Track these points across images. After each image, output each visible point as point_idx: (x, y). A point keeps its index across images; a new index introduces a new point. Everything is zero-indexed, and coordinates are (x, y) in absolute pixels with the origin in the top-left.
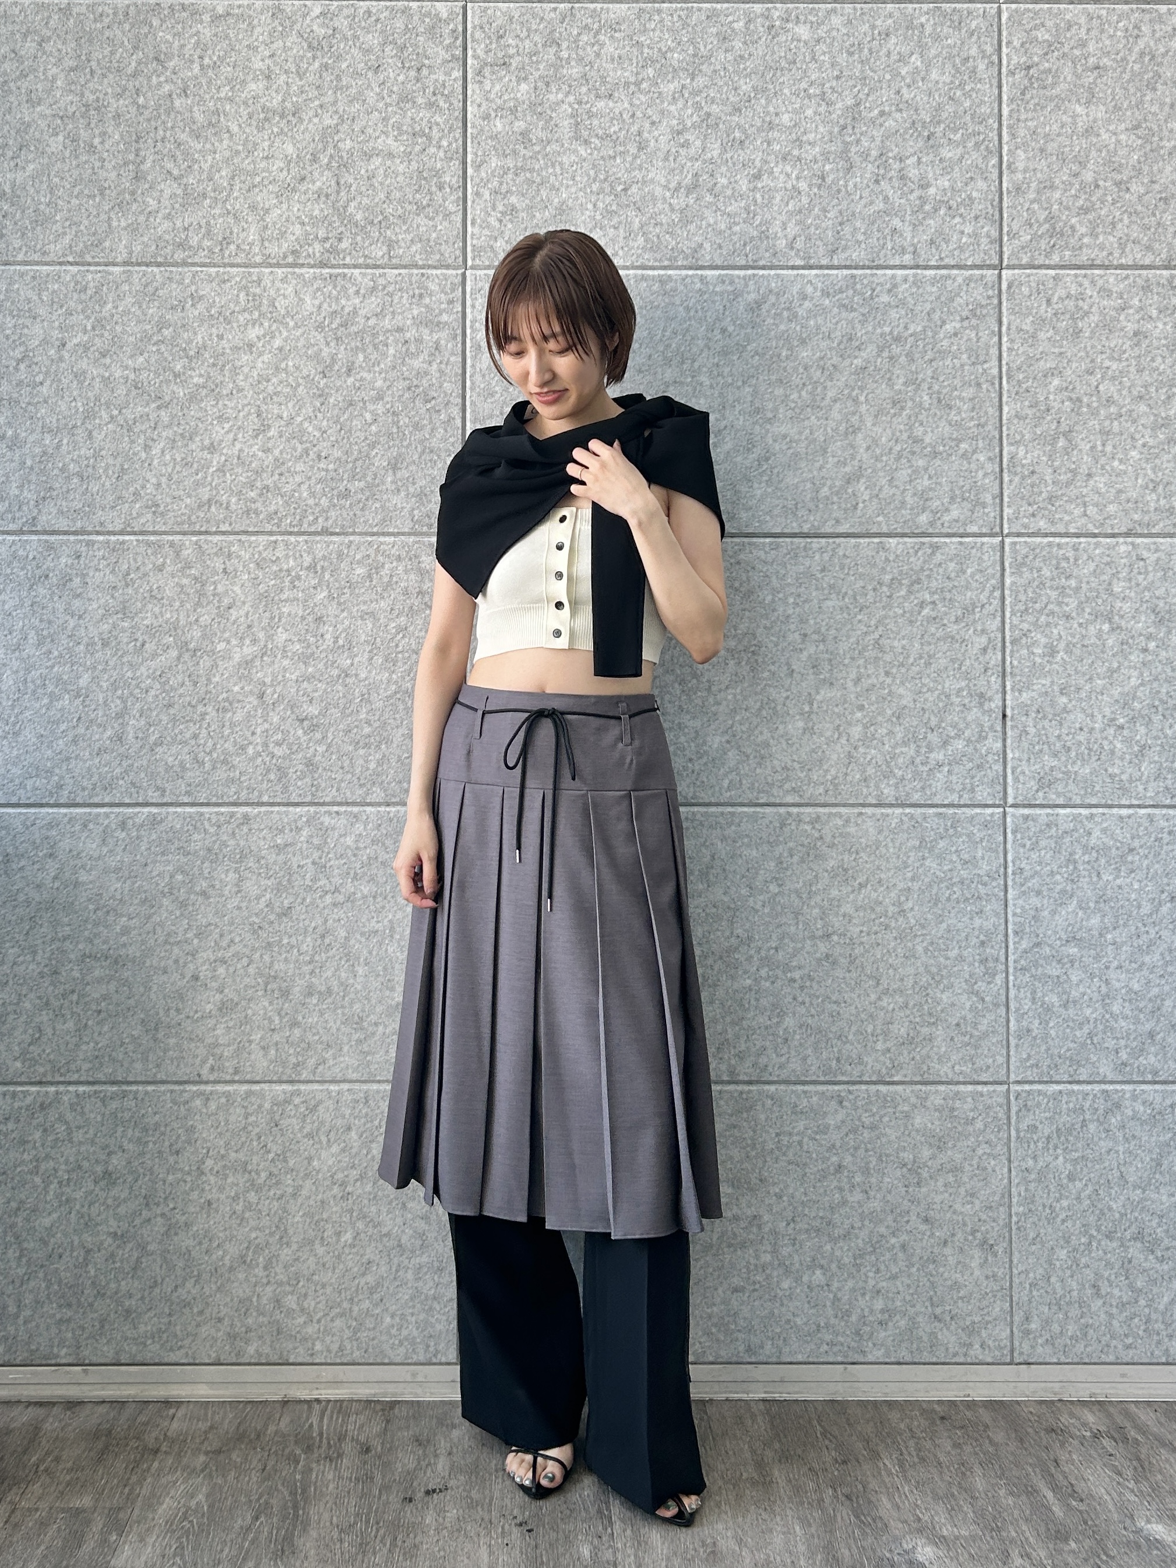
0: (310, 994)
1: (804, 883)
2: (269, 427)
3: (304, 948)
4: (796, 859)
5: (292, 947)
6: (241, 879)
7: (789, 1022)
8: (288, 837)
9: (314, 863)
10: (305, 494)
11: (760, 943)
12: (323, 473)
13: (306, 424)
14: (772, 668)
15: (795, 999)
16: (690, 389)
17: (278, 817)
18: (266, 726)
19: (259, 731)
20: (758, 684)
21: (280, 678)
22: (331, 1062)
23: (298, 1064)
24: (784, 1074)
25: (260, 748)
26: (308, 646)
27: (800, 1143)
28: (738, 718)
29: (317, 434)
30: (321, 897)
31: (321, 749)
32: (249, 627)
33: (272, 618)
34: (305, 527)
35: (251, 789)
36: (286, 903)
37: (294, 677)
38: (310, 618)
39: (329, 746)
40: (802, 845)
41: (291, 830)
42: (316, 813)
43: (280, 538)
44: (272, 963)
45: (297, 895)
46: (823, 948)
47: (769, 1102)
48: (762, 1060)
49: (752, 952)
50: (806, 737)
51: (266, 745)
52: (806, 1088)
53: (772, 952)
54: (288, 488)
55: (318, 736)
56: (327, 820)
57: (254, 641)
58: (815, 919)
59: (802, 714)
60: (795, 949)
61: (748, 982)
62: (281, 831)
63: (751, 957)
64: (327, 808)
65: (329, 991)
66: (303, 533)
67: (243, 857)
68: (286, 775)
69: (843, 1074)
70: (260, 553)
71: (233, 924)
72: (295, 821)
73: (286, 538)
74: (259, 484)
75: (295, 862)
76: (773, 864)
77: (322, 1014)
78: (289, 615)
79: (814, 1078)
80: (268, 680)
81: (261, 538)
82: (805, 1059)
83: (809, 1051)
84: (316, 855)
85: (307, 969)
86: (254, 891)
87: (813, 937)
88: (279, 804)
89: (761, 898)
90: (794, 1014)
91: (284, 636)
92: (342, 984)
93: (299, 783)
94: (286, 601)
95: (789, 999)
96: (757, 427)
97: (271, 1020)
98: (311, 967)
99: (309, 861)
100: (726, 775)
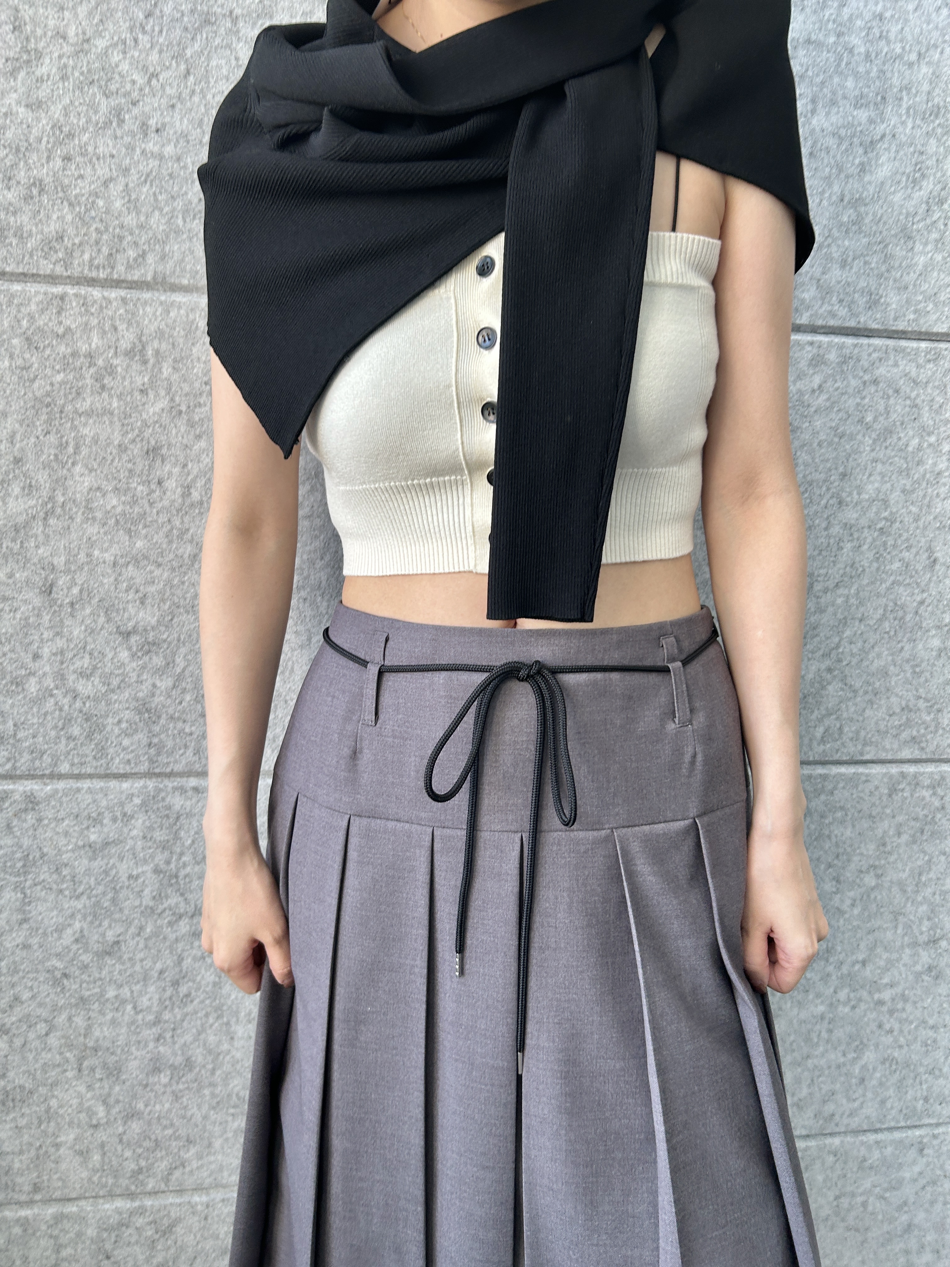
0: (157, 1070)
1: (912, 871)
2: (39, 55)
3: (144, 1002)
4: (905, 838)
5: (124, 1002)
6: (26, 901)
7: (870, 1056)
8: (109, 829)
9: (157, 871)
10: (118, 204)
11: (841, 957)
12: (153, 163)
13: (116, 57)
14: (906, 554)
15: (880, 1026)
16: (832, 57)
17: (89, 799)
18: (60, 643)
19: (46, 651)
20: (882, 581)
21: (82, 557)
22: (195, 1164)
23: (140, 1171)
24: (855, 1122)
25: (49, 682)
26: (134, 501)
27: (864, 1204)
28: (848, 633)
29: (141, 80)
30: (170, 924)
31: (164, 683)
32: (17, 461)
33: (62, 446)
34: (120, 271)
35: (37, 753)
36: (110, 936)
37: (108, 557)
38: (136, 450)
39: (179, 678)
40: (916, 819)
41: (114, 820)
42: (158, 790)
43: (71, 290)
44: (89, 1028)
45: (128, 923)
46: (925, 957)
47: (831, 1159)
48: (830, 1108)
49: (830, 968)
50: (942, 661)
51: (61, 676)
52: (880, 1136)
53: (857, 967)
54: (82, 188)
55: (158, 661)
56: (177, 802)
57: (29, 489)
58: (921, 920)
59: (939, 627)
60: (889, 961)
61: (821, 1008)
62: (97, 821)
63: (829, 975)
64: (178, 782)
65: (189, 1064)
66: (117, 284)
67: (28, 863)
68: (101, 728)
69: (929, 1116)
70: (31, 317)
71: (16, 971)
72: (122, 804)
73: (83, 290)
74: (22, 175)
75: (124, 869)
76: (872, 847)
77: (177, 1097)
78: (96, 441)
79: (893, 1124)
80: (60, 561)
81: (32, 288)
82: (883, 1102)
83: (891, 1092)
84: (160, 858)
85: (149, 1033)
86: (53, 919)
87: (915, 944)
88: (91, 776)
89: (851, 894)
90: (877, 1046)
91: (88, 481)
92: (210, 1052)
93: (126, 742)
94: (89, 414)
95: (873, 1026)
96: (933, 141)
97: (91, 1113)
98: (156, 1030)
99: (148, 868)
100: (820, 720)
